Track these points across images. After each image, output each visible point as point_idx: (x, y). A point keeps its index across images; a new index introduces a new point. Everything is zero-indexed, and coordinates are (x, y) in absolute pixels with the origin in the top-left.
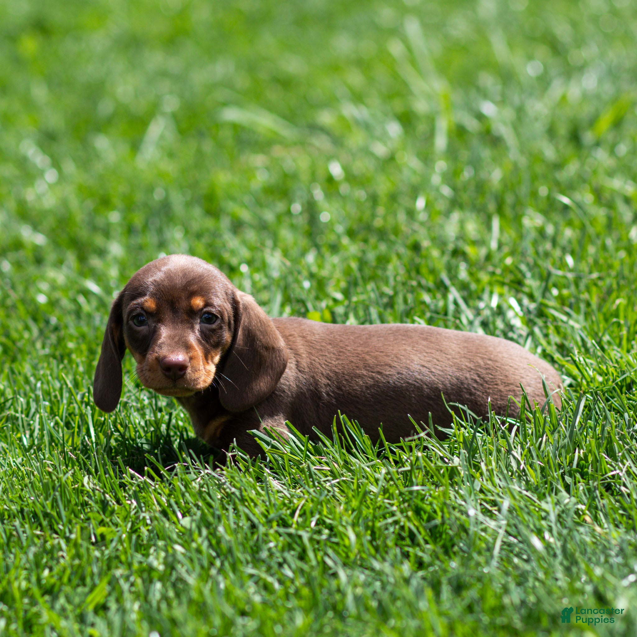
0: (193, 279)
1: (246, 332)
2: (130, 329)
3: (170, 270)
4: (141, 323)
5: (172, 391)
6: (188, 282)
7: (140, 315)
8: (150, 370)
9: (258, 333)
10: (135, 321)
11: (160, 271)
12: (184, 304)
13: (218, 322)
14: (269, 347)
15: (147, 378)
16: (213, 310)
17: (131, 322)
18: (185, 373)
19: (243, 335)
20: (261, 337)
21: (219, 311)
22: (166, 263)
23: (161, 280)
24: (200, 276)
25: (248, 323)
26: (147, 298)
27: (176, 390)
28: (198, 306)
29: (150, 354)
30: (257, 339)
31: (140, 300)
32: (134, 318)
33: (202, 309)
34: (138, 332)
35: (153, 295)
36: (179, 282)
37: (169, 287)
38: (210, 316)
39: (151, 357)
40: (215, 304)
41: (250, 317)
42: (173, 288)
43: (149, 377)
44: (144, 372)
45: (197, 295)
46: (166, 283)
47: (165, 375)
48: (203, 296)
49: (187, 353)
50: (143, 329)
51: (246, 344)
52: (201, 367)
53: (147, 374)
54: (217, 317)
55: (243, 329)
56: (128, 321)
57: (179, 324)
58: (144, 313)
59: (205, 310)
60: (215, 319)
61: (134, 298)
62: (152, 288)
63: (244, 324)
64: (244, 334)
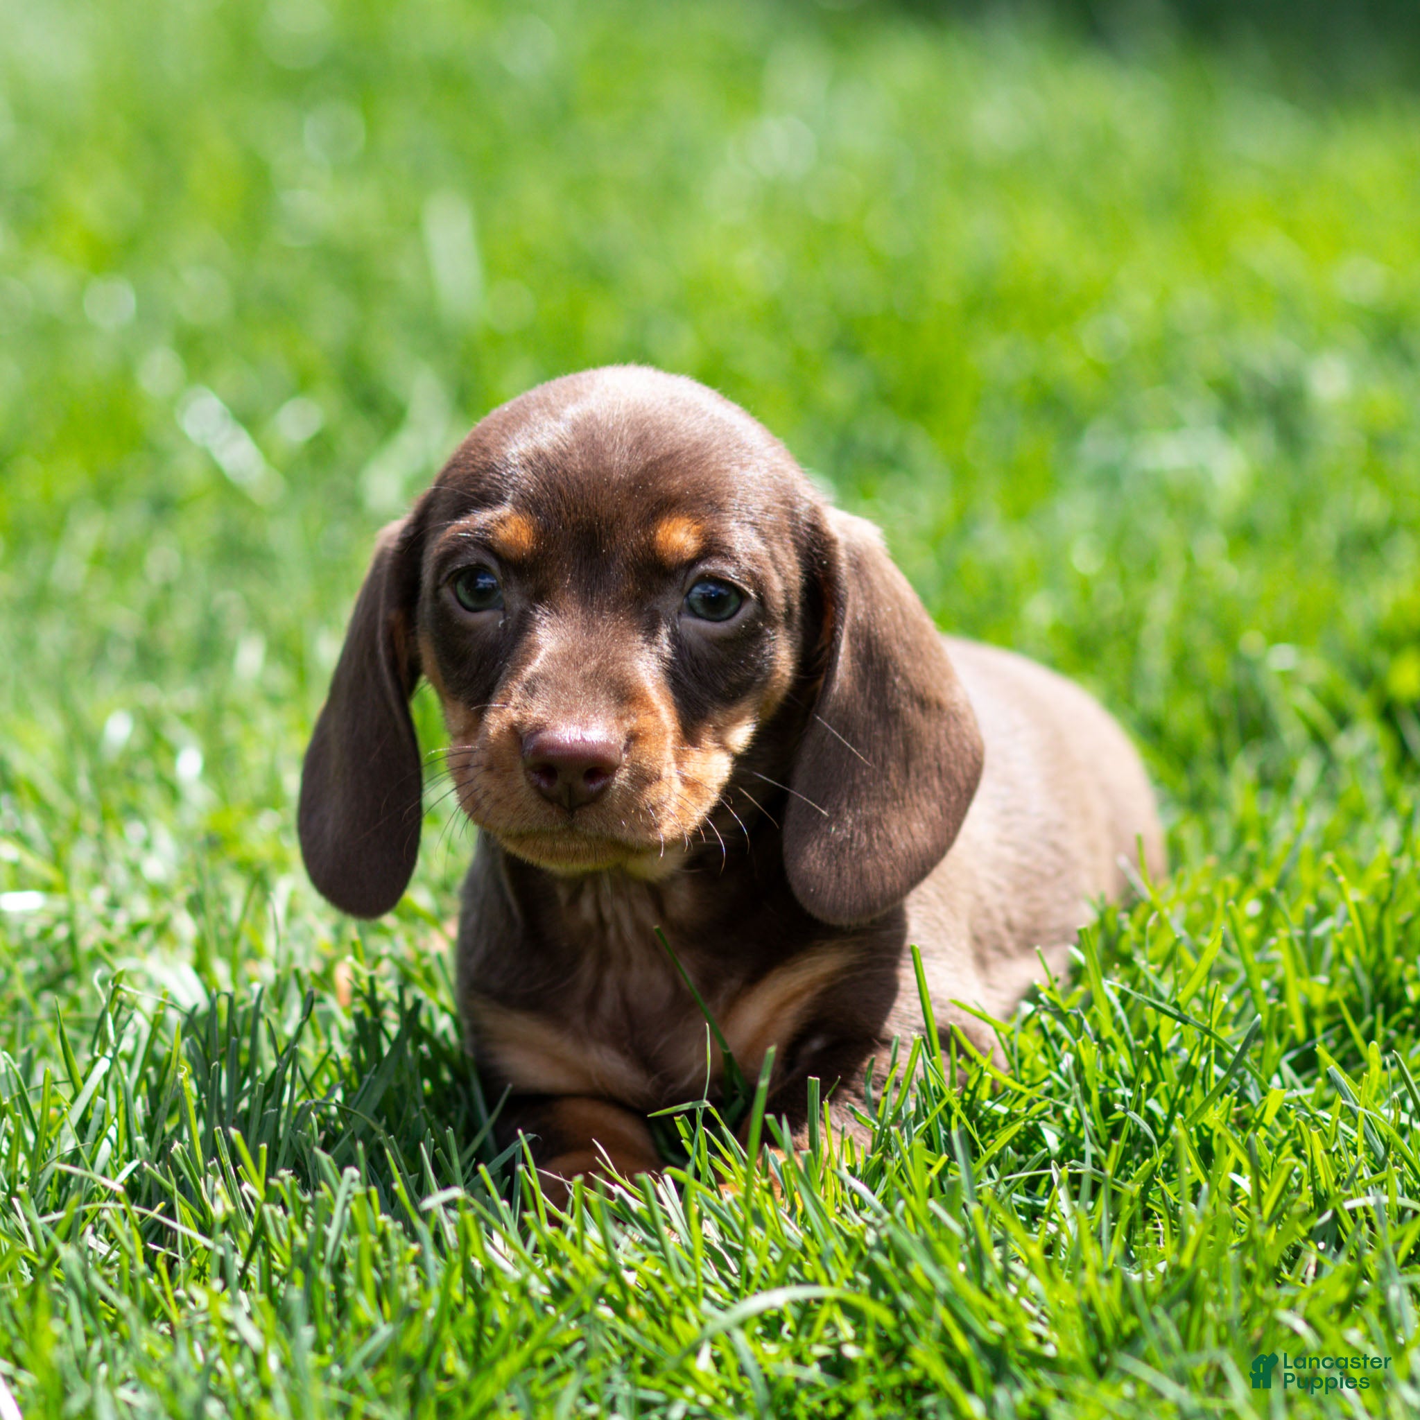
0: (670, 457)
1: (861, 645)
2: (443, 616)
3: (592, 417)
4: (483, 598)
5: (560, 845)
6: (651, 464)
7: (478, 570)
8: (490, 769)
9: (898, 650)
10: (460, 588)
11: (557, 418)
12: (628, 542)
13: (747, 610)
14: (928, 701)
15: (479, 795)
16: (730, 571)
17: (446, 594)
18: (605, 789)
19: (852, 655)
20: (908, 664)
21: (752, 574)
22: (581, 394)
23: (561, 453)
24: (697, 446)
25: (866, 614)
26: (505, 510)
27: (573, 846)
28: (679, 553)
29: (497, 711)
30: (896, 671)
31: (482, 517)
32: (457, 576)
33: (692, 563)
34: (466, 631)
35: (529, 505)
36: (620, 461)
37: (583, 480)
38: (721, 591)
39: (496, 722)
40: (738, 547)
41: (871, 597)
42: (598, 481)
43: (487, 793)
44: (472, 772)
45: (680, 515)
46: (577, 464)
47: (538, 788)
48: (697, 518)
49: (621, 718)
50: (488, 620)
51: (861, 683)
52: (669, 770)
53: (481, 780)
54: (742, 596)
55: (852, 635)
56: (436, 589)
57: (607, 615)
58: (494, 566)
59: (702, 567)
60: (734, 598)
61: (463, 507)
62: (524, 478)
63: (855, 618)
64: (855, 654)
